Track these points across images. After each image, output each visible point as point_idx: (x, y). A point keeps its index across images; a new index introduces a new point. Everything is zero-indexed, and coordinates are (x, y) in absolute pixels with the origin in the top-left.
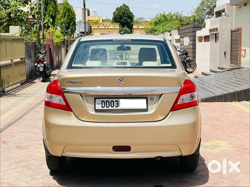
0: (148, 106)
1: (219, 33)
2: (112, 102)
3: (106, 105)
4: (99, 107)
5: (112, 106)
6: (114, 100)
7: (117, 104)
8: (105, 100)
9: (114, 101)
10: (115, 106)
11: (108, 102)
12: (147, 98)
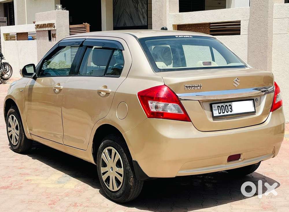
0: (256, 108)
1: (56, 30)
2: (226, 107)
3: (222, 111)
4: (216, 113)
5: (227, 111)
6: (228, 104)
7: (231, 108)
8: (220, 105)
9: (228, 106)
10: (229, 111)
11: (223, 107)
12: (253, 100)
